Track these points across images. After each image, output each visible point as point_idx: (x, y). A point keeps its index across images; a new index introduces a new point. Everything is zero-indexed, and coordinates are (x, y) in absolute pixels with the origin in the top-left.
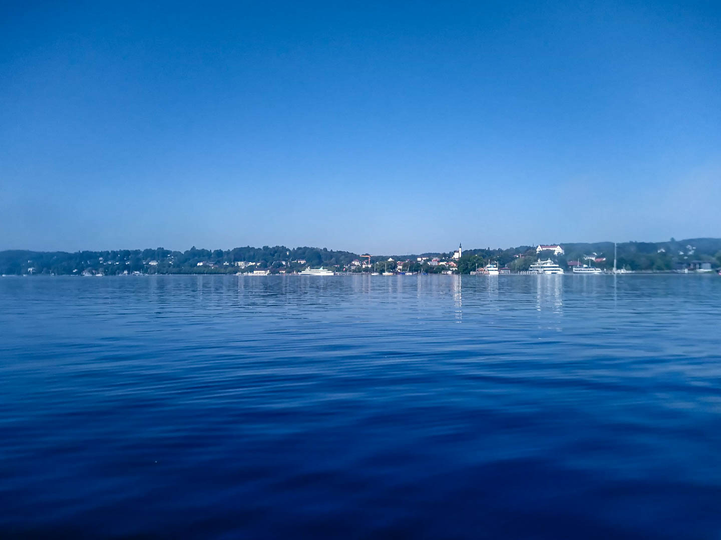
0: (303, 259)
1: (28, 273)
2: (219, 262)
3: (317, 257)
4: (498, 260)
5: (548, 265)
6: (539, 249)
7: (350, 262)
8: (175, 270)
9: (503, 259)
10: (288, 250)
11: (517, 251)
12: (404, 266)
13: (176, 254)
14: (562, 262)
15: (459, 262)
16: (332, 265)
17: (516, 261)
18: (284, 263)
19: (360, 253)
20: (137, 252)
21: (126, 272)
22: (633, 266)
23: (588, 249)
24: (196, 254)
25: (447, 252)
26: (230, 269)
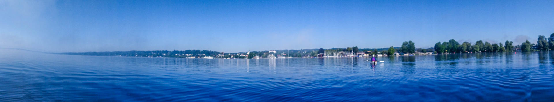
0: (204, 53)
1: (136, 56)
2: (181, 54)
3: (208, 53)
4: (259, 54)
5: (272, 56)
6: (270, 51)
7: (218, 55)
8: (170, 56)
9: (261, 54)
10: (200, 51)
11: (264, 52)
12: (233, 56)
13: (170, 52)
14: (276, 55)
15: (249, 55)
16: (213, 55)
17: (264, 55)
18: (199, 55)
19: (221, 52)
20: (160, 51)
21: (158, 56)
22: (293, 56)
23: (282, 52)
24: (176, 52)
25: (246, 52)
26: (184, 56)
